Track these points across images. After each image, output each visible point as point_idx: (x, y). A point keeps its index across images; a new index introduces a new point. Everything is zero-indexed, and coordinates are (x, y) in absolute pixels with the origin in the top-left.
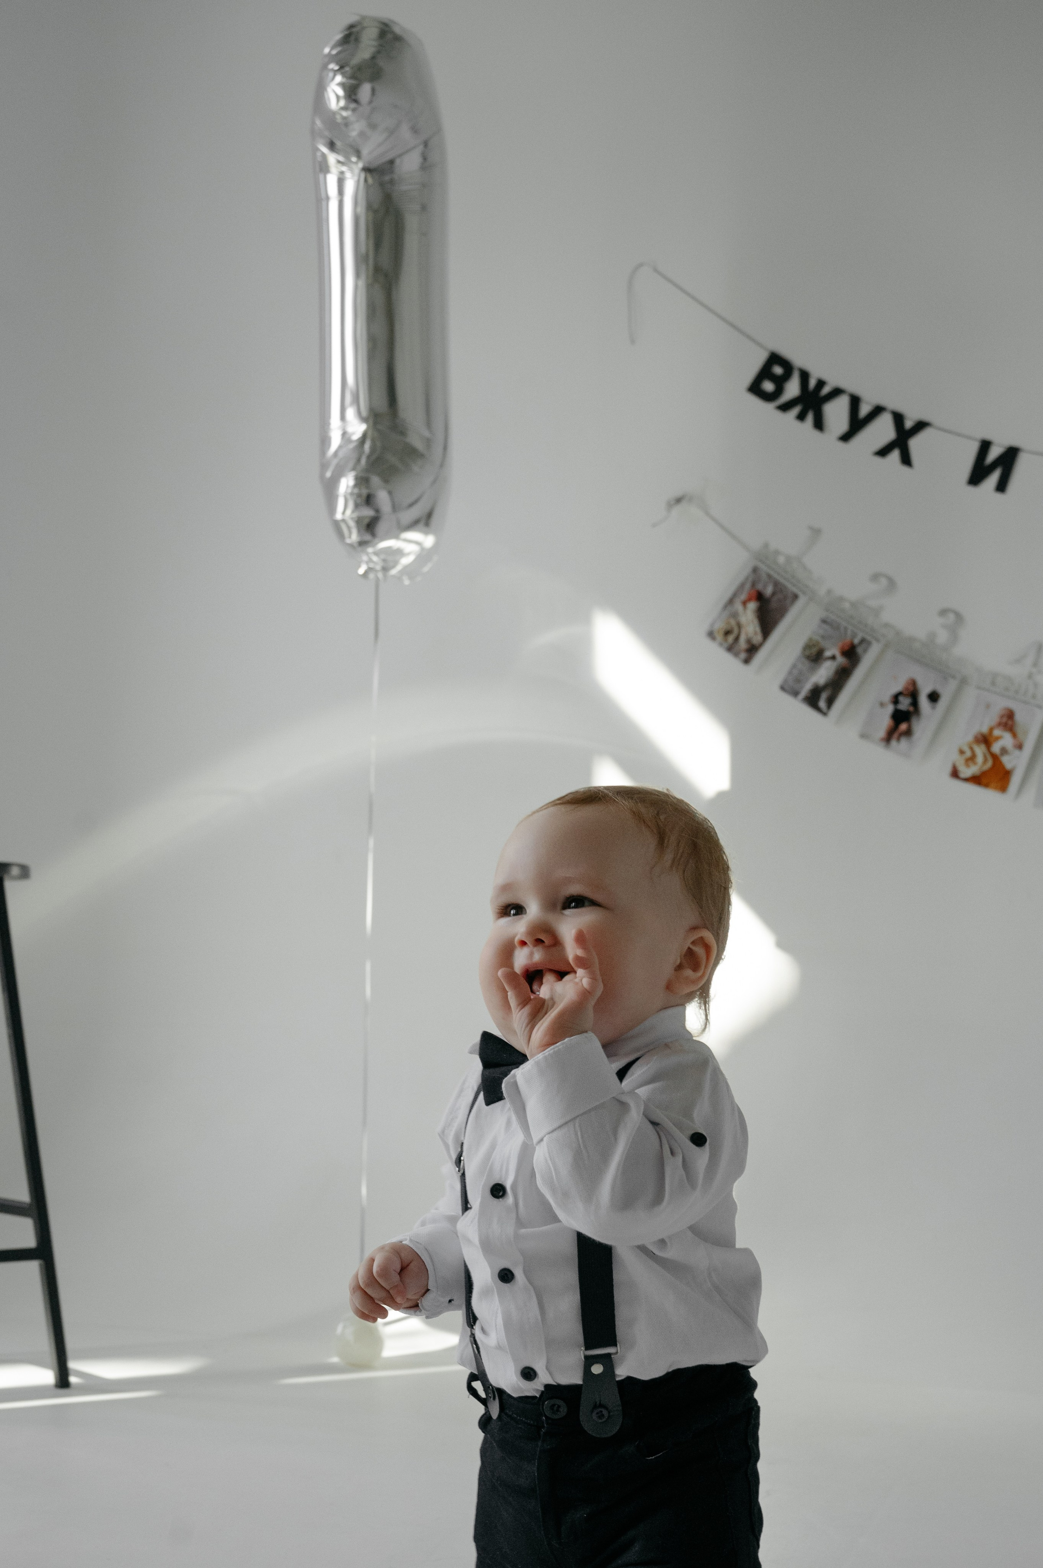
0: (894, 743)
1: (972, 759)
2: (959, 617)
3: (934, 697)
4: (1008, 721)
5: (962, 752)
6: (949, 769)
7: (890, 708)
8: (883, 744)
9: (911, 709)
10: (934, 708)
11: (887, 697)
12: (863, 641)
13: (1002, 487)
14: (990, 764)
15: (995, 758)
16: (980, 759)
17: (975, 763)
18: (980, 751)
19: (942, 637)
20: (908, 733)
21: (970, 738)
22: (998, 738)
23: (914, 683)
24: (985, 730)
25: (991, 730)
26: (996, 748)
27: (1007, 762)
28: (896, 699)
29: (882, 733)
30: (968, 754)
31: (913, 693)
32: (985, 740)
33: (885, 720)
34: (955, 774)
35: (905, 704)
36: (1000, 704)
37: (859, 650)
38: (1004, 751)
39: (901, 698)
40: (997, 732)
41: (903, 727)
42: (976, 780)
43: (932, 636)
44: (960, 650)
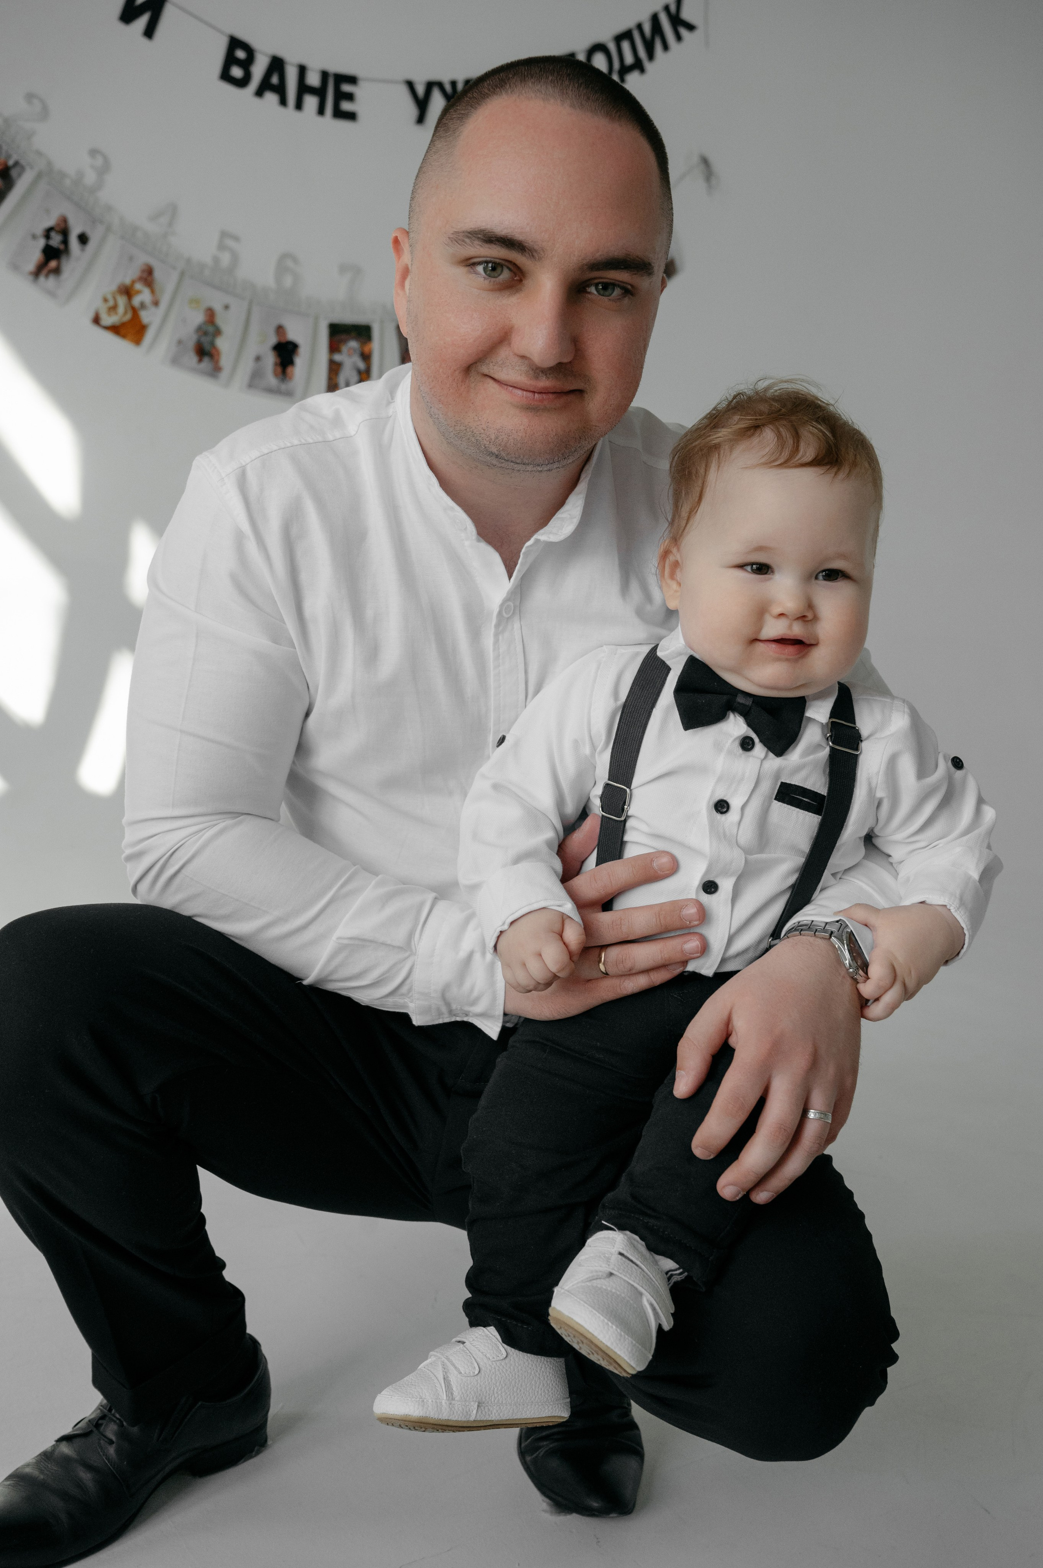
0: (42, 278)
1: (113, 309)
2: (106, 159)
3: (83, 239)
4: (148, 276)
5: (106, 300)
6: (91, 315)
7: (42, 243)
8: (31, 278)
9: (62, 247)
10: (83, 250)
11: (40, 230)
12: (16, 164)
13: (149, 32)
14: (129, 316)
15: (135, 311)
16: (121, 309)
17: (116, 313)
18: (122, 301)
19: (90, 178)
20: (57, 271)
21: (114, 287)
22: (138, 292)
23: (65, 220)
24: (128, 281)
25: (133, 282)
26: (136, 301)
27: (145, 316)
28: (48, 233)
29: (31, 266)
30: (111, 303)
31: (65, 232)
32: (127, 291)
33: (35, 255)
34: (96, 320)
35: (56, 240)
36: (142, 259)
37: (14, 173)
38: (143, 305)
39: (53, 234)
40: (138, 286)
41: (53, 264)
42: (115, 329)
43: (80, 175)
44: (105, 196)
